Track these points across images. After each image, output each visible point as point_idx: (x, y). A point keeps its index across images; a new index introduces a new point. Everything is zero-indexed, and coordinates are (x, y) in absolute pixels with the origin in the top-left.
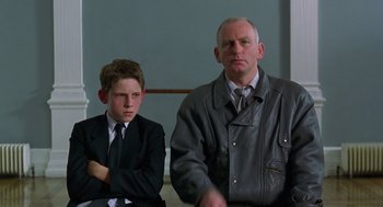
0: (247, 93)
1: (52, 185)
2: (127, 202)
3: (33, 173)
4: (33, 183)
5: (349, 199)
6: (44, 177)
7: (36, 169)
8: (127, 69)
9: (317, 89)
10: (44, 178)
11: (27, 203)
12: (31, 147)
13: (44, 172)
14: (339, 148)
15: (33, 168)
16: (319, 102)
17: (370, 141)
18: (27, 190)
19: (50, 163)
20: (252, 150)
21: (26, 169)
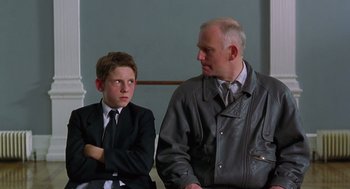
1: (52, 169)
2: (122, 184)
3: (35, 157)
4: (35, 167)
5: (324, 181)
6: (45, 161)
7: (38, 154)
9: (295, 81)
11: (29, 185)
12: (33, 134)
13: (45, 157)
14: (315, 135)
15: (35, 153)
16: (297, 93)
18: (29, 173)
19: (50, 149)
20: (237, 140)
21: (28, 154)
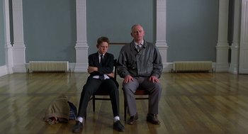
0: (140, 46)
1: (76, 75)
4: (70, 74)
8: (105, 39)
9: (165, 43)
10: (73, 73)
13: (73, 71)
15: (70, 69)
17: (182, 60)
18: (68, 77)
19: (76, 68)
